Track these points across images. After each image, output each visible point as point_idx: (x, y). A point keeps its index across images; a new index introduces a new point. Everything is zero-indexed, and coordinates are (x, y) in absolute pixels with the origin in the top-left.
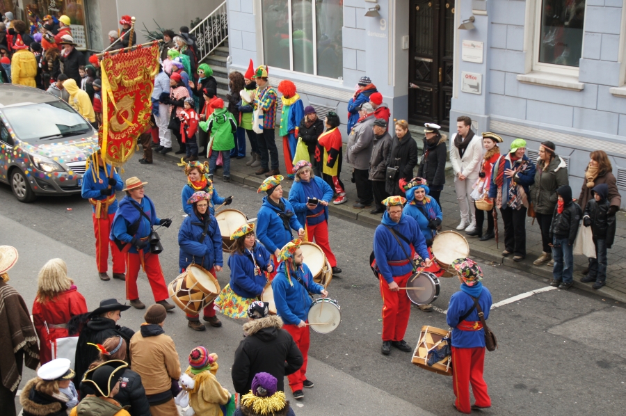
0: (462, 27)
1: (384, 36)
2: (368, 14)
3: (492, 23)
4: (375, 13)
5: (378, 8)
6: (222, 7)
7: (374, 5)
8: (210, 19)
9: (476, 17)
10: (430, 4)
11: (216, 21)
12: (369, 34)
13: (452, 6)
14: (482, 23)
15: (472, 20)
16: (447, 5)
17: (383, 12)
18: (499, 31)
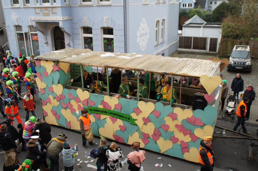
0: (67, 45)
1: (49, 48)
2: (45, 43)
3: (73, 44)
4: (47, 43)
5: (47, 42)
6: (7, 44)
7: (46, 41)
8: (4, 47)
9: (70, 43)
10: (59, 40)
11: (6, 47)
12: (46, 48)
13: (64, 40)
14: (71, 44)
15: (69, 44)
16: (63, 41)
17: (49, 42)
18: (75, 46)
